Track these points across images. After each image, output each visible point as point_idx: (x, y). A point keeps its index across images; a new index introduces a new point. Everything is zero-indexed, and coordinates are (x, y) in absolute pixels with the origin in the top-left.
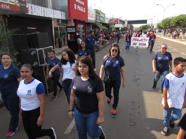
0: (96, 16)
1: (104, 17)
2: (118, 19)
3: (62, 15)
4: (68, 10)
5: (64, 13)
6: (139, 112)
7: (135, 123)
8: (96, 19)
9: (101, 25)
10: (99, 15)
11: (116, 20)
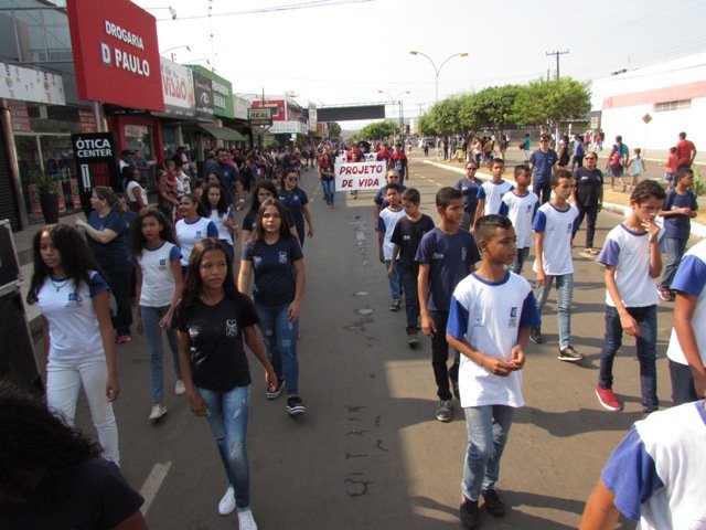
0: (198, 92)
1: (227, 94)
2: (283, 102)
3: (46, 86)
4: (72, 65)
5: (58, 78)
6: (379, 442)
7: (369, 486)
8: (199, 103)
9: (220, 124)
10: (209, 89)
11: (276, 105)
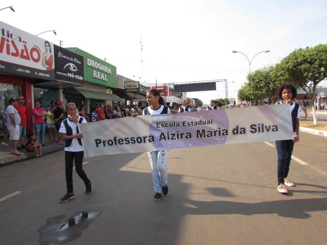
2: (167, 87)
10: (80, 63)
11: (163, 88)
